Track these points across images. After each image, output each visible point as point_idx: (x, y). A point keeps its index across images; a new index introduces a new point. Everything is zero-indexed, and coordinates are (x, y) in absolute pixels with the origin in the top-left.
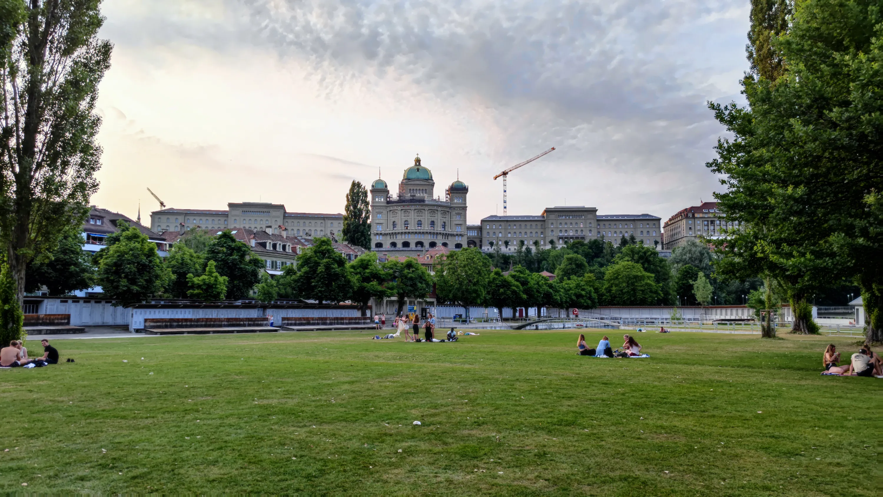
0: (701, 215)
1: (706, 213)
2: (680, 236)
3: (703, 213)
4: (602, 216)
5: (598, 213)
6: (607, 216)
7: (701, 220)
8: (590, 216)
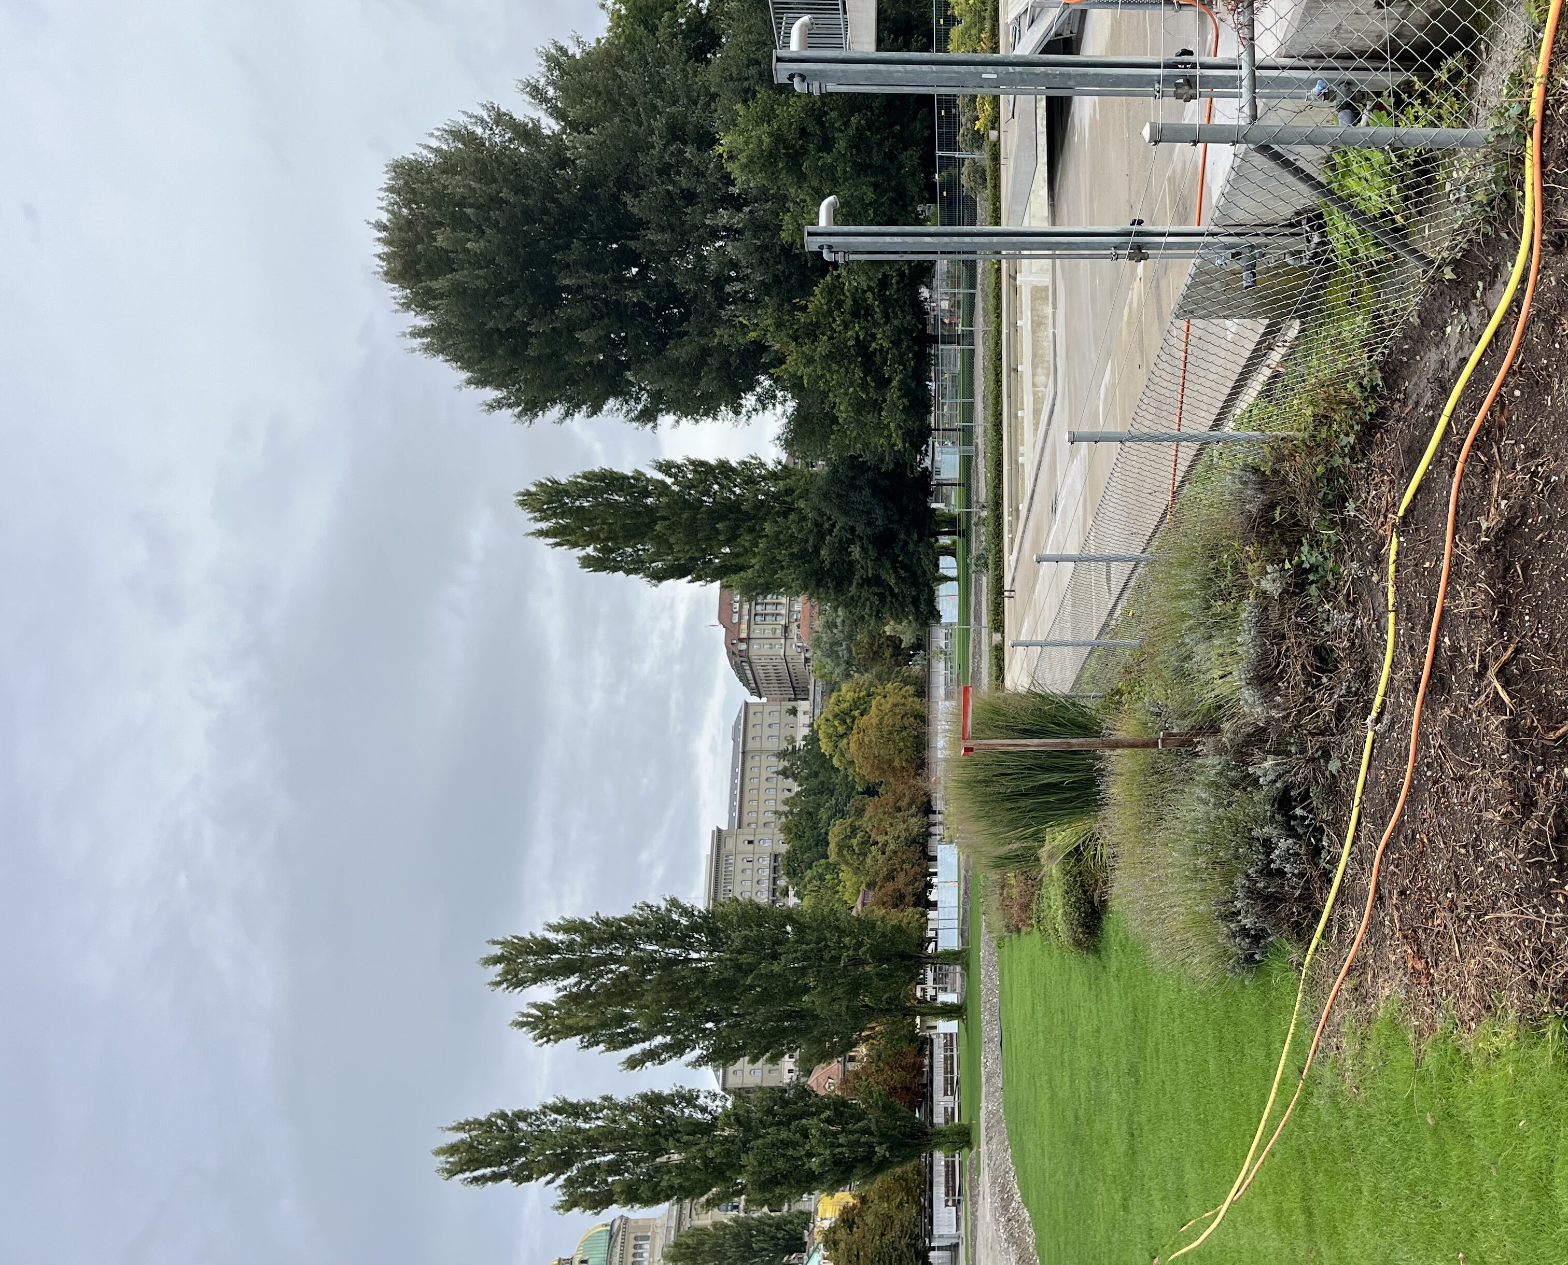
0: (744, 626)
1: (740, 618)
2: (782, 668)
3: (740, 622)
4: (731, 818)
5: (724, 827)
6: (731, 808)
7: (753, 626)
8: (730, 844)
